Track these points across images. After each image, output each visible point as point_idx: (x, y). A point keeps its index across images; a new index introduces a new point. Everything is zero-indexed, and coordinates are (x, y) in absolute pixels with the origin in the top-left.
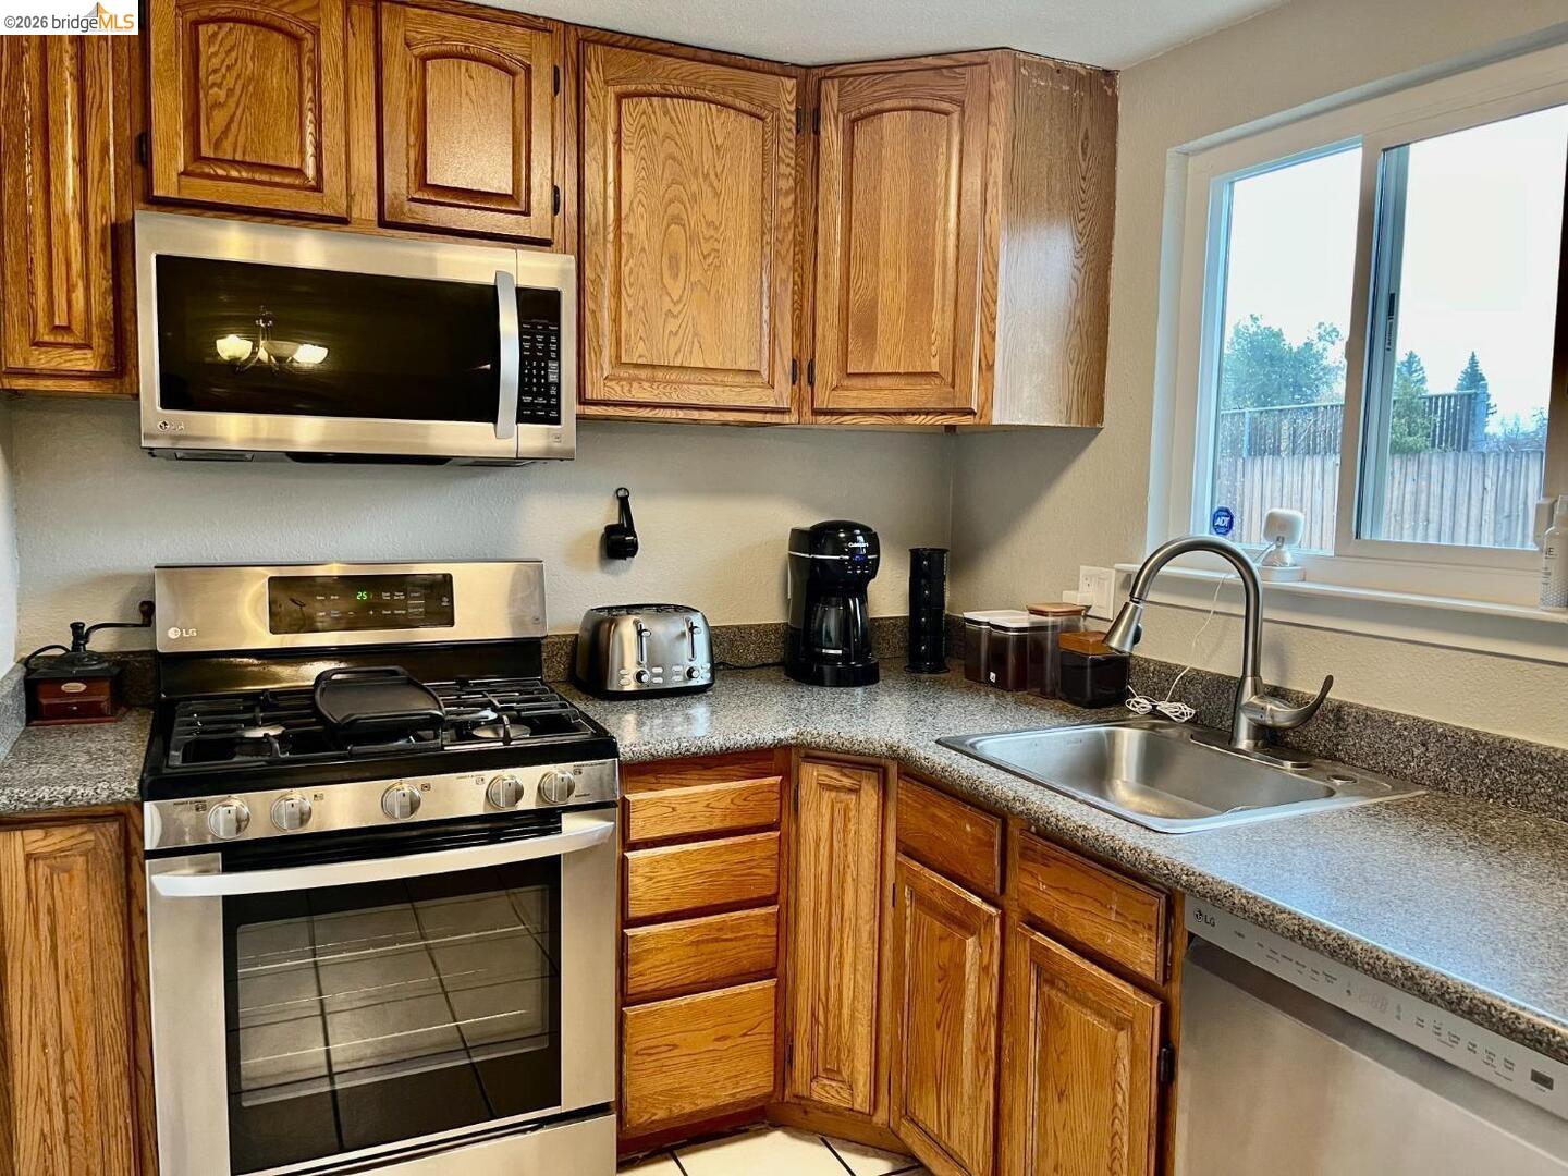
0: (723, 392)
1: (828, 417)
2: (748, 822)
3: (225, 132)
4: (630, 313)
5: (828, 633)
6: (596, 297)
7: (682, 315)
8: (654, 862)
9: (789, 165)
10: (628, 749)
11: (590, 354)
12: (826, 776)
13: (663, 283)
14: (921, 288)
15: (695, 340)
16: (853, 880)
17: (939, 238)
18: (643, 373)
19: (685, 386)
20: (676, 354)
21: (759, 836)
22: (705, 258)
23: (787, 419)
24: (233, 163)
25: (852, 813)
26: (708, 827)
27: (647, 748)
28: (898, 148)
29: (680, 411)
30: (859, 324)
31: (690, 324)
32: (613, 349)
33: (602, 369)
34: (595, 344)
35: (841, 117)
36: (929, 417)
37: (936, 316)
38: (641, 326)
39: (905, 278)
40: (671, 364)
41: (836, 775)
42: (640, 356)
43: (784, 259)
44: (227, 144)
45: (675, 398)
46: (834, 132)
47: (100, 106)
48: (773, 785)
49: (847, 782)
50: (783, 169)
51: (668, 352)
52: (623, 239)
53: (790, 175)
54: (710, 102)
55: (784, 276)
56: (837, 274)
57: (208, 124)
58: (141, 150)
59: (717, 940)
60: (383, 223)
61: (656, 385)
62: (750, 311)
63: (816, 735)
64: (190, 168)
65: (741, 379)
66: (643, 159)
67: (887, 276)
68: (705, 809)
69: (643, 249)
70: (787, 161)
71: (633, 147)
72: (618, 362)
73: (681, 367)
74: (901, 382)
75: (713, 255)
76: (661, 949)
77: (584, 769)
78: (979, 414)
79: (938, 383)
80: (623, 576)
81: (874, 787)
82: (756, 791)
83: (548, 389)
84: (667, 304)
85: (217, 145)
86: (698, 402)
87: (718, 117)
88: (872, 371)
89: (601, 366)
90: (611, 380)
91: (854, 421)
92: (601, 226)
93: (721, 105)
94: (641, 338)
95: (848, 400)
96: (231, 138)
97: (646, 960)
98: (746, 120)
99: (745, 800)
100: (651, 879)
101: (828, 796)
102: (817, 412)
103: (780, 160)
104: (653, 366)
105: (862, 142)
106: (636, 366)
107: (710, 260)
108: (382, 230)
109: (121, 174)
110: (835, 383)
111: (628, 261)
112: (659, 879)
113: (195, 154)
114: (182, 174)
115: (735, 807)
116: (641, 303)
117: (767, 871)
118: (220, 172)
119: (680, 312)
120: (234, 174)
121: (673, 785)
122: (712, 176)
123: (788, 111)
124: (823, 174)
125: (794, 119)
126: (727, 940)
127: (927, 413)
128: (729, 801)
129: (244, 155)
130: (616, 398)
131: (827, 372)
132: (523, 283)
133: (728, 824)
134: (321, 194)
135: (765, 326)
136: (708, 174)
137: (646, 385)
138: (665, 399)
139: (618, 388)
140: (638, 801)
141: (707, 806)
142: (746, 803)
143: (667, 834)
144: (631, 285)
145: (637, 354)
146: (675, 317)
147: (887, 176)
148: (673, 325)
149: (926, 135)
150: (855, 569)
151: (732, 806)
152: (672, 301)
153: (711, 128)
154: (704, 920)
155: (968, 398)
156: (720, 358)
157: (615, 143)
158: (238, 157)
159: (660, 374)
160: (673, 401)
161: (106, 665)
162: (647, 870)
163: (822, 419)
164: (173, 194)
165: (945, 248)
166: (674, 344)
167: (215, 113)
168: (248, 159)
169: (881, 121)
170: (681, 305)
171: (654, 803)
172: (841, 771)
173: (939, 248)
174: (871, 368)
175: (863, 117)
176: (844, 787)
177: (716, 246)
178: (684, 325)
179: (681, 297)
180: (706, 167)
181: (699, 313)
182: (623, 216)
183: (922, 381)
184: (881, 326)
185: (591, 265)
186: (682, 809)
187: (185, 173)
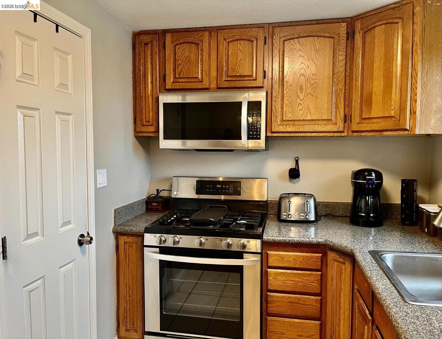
0: (318, 127)
1: (357, 133)
2: (310, 267)
3: (181, 71)
4: (286, 105)
5: (361, 207)
6: (276, 101)
7: (303, 104)
8: (277, 274)
9: (343, 51)
10: (266, 237)
11: (273, 118)
12: (335, 257)
13: (297, 95)
14: (388, 86)
15: (308, 111)
16: (344, 295)
17: (394, 68)
18: (291, 123)
19: (305, 126)
20: (301, 116)
21: (313, 273)
22: (312, 85)
23: (343, 134)
24: (183, 78)
25: (343, 271)
26: (294, 266)
27: (272, 238)
28: (380, 38)
29: (303, 134)
30: (367, 101)
31: (307, 106)
32: (281, 117)
33: (277, 122)
34: (275, 115)
35: (361, 31)
36: (392, 132)
37: (393, 96)
38: (290, 109)
39: (382, 83)
40: (300, 119)
41: (338, 257)
42: (290, 118)
43: (341, 82)
44: (182, 74)
45: (301, 130)
46: (359, 38)
47: (156, 69)
48: (318, 257)
49: (341, 260)
50: (341, 53)
51: (299, 115)
52: (285, 83)
53: (344, 54)
54: (314, 36)
55: (341, 88)
56: (359, 85)
57: (178, 70)
58: (164, 78)
59: (298, 303)
60: (218, 88)
61: (294, 126)
62: (328, 100)
63: (330, 242)
64: (174, 81)
65: (325, 122)
66: (291, 58)
67: (376, 83)
68: (293, 260)
69: (291, 85)
70: (342, 50)
71: (288, 55)
72: (283, 120)
73: (303, 120)
74: (381, 120)
75: (315, 84)
76: (279, 301)
77: (250, 241)
78: (410, 130)
79: (394, 119)
80: (297, 184)
81: (350, 264)
82: (311, 257)
83: (257, 130)
84: (299, 101)
85: (179, 75)
86: (309, 131)
87: (317, 41)
88: (371, 117)
89: (277, 121)
90: (280, 125)
91: (365, 134)
92: (278, 80)
93: (318, 37)
94: (290, 112)
95: (363, 127)
96: (182, 72)
97: (273, 303)
98: (327, 40)
99: (308, 260)
100: (275, 279)
101: (336, 263)
102: (353, 132)
103: (340, 50)
104: (294, 120)
105: (368, 39)
106: (288, 121)
107: (313, 86)
108: (217, 90)
109: (160, 84)
110: (358, 122)
111: (286, 90)
112: (278, 279)
113: (175, 78)
114: (172, 82)
115: (304, 261)
116: (290, 102)
117: (316, 285)
118: (181, 81)
119: (303, 103)
120: (183, 81)
121: (284, 251)
122: (315, 60)
123: (343, 33)
124: (356, 51)
125: (345, 35)
126: (301, 304)
127: (391, 131)
128: (302, 259)
129: (185, 76)
130: (282, 131)
131: (356, 118)
132: (250, 100)
133: (301, 266)
134: (202, 83)
135: (333, 104)
136: (313, 59)
137: (291, 126)
138: (297, 130)
139: (282, 128)
140: (271, 254)
141: (294, 259)
142: (308, 261)
143: (280, 266)
144: (287, 96)
145: (289, 117)
146: (302, 105)
147: (376, 49)
148: (300, 107)
149: (390, 32)
150: (369, 186)
151: (303, 261)
152: (301, 100)
153: (314, 44)
154: (293, 296)
155: (405, 124)
156: (317, 116)
157: (282, 55)
158: (184, 77)
159: (296, 123)
160: (300, 131)
161: (162, 199)
162: (274, 276)
163: (355, 134)
164: (170, 88)
165: (397, 71)
166: (301, 113)
167: (179, 66)
168: (186, 77)
169: (375, 30)
170: (303, 101)
171: (276, 255)
172: (339, 256)
173: (394, 72)
174: (370, 116)
175: (369, 30)
176: (340, 261)
177: (316, 81)
178: (304, 107)
179: (303, 98)
180: (313, 57)
181: (310, 103)
182: (285, 76)
183: (388, 119)
184: (374, 101)
185: (274, 92)
186: (285, 259)
187: (173, 82)
